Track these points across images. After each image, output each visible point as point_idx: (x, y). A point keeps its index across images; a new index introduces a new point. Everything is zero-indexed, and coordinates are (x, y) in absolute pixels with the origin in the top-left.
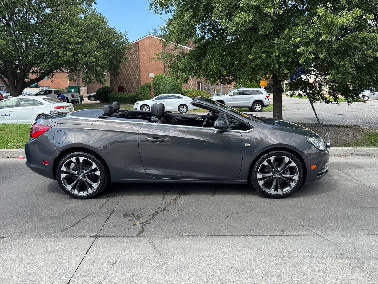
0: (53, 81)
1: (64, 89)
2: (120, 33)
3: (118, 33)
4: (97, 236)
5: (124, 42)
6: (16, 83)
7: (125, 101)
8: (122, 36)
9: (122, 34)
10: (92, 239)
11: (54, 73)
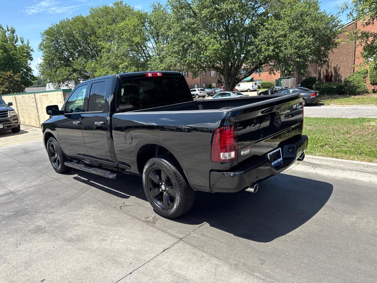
0: (260, 75)
1: (275, 81)
2: (332, 16)
3: (329, 16)
4: (181, 239)
5: (335, 26)
6: (230, 80)
7: (330, 92)
8: (333, 19)
9: (334, 16)
10: (176, 240)
11: (262, 67)
